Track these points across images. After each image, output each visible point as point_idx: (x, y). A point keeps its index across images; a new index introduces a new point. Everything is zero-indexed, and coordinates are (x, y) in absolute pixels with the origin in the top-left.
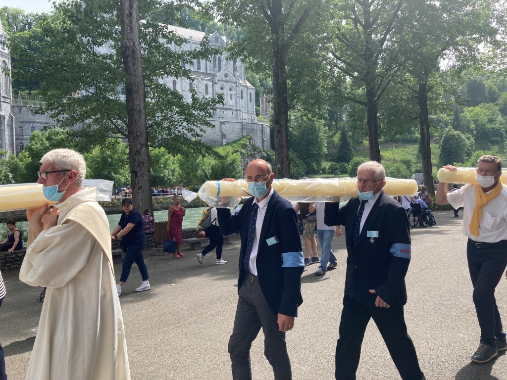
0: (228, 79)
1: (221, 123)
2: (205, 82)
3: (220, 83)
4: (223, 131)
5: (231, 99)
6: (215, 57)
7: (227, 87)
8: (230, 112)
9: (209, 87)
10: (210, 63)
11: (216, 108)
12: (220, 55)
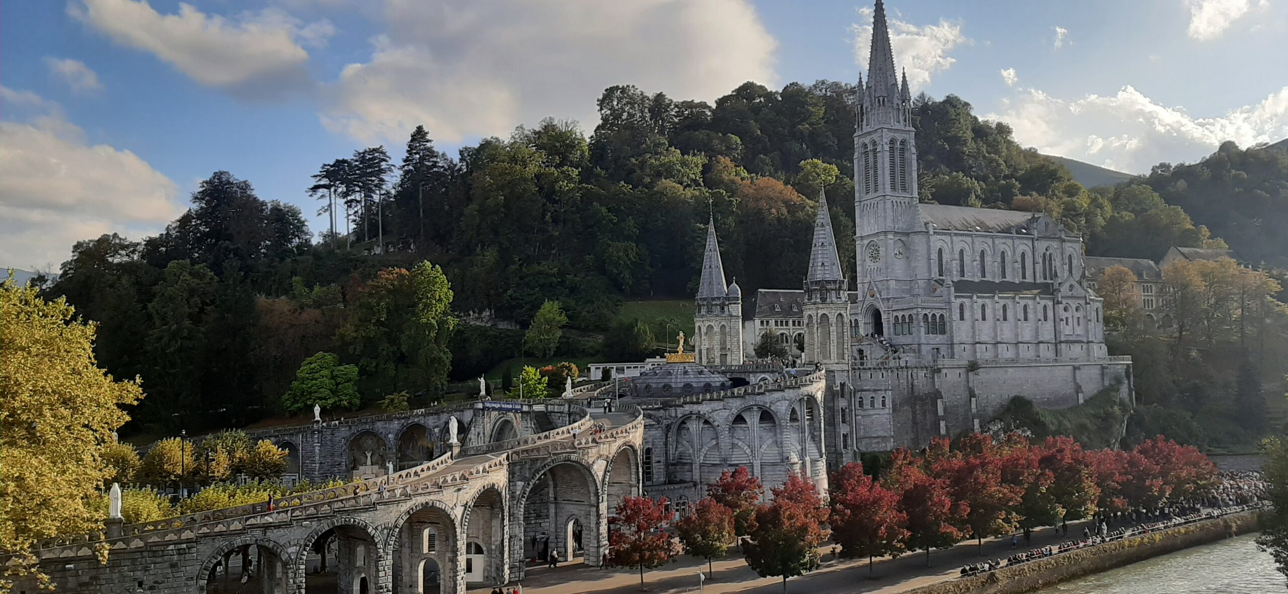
0: (1074, 293)
1: (1075, 368)
2: (1043, 302)
3: (1064, 302)
4: (1078, 381)
5: (1079, 324)
6: (1044, 254)
7: (1074, 307)
8: (1078, 346)
9: (1048, 308)
10: (1039, 267)
11: (1061, 342)
12: (1052, 251)
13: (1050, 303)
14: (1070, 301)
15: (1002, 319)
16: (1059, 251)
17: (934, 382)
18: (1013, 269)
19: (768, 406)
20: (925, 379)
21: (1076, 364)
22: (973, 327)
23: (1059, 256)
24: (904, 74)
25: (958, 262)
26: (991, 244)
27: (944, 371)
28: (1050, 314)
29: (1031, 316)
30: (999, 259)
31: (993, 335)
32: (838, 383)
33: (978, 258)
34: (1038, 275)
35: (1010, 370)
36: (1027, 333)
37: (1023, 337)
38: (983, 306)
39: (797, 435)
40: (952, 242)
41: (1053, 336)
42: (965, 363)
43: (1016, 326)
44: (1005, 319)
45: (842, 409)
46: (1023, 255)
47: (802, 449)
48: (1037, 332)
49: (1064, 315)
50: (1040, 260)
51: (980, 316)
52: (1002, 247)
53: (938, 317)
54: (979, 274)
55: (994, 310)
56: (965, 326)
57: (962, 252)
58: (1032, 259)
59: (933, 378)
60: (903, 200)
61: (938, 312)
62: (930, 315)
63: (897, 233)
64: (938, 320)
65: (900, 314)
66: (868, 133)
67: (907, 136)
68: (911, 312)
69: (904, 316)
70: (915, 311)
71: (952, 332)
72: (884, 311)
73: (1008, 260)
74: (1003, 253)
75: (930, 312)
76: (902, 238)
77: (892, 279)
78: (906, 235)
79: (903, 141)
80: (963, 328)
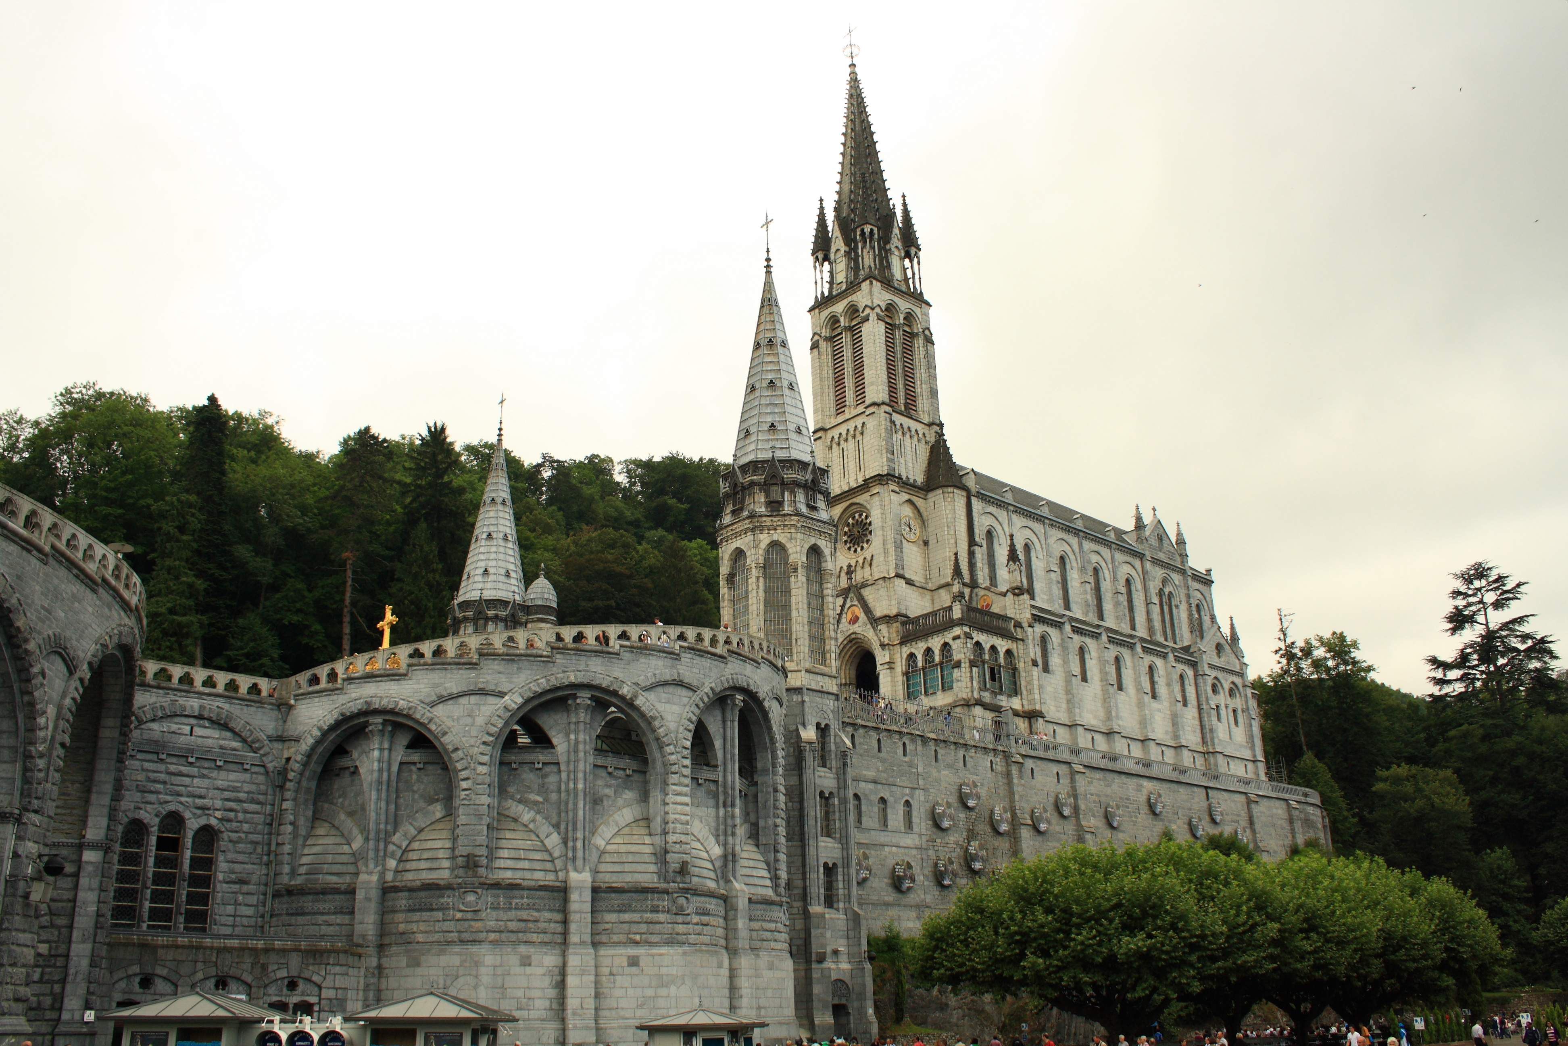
0: (1224, 660)
2: (1179, 669)
3: (1212, 674)
6: (1161, 593)
7: (1227, 686)
8: (1240, 766)
9: (1186, 682)
10: (1156, 610)
11: (1214, 752)
12: (1171, 589)
13: (1190, 673)
14: (1220, 675)
15: (1115, 686)
16: (1183, 592)
17: (1010, 783)
18: (1115, 606)
19: (625, 691)
20: (989, 774)
21: (1249, 791)
22: (1068, 692)
23: (1184, 599)
24: (905, 205)
25: (1022, 566)
26: (1076, 547)
27: (1027, 763)
28: (1191, 694)
29: (1162, 690)
30: (1091, 582)
31: (1101, 714)
32: (812, 720)
33: (1056, 568)
34: (1157, 625)
36: (1160, 727)
37: (1153, 731)
38: (1082, 651)
39: (712, 811)
40: (1011, 524)
41: (1199, 739)
42: (1064, 756)
43: (1140, 705)
44: (1120, 687)
45: (822, 794)
46: (1128, 582)
47: (725, 856)
48: (1174, 726)
50: (1156, 600)
51: (1077, 671)
52: (1095, 558)
53: (1002, 655)
54: (1061, 602)
55: (1102, 662)
56: (1054, 683)
57: (1027, 546)
58: (1142, 598)
59: (1008, 775)
60: (914, 425)
61: (1002, 645)
62: (987, 647)
63: (905, 484)
64: (1002, 661)
65: (919, 648)
66: (842, 295)
67: (918, 311)
68: (948, 637)
69: (929, 651)
70: (957, 631)
71: (1030, 692)
72: (883, 646)
73: (1106, 586)
74: (1096, 571)
75: (986, 640)
76: (914, 499)
77: (898, 576)
78: (921, 494)
79: (909, 317)
80: (1049, 689)
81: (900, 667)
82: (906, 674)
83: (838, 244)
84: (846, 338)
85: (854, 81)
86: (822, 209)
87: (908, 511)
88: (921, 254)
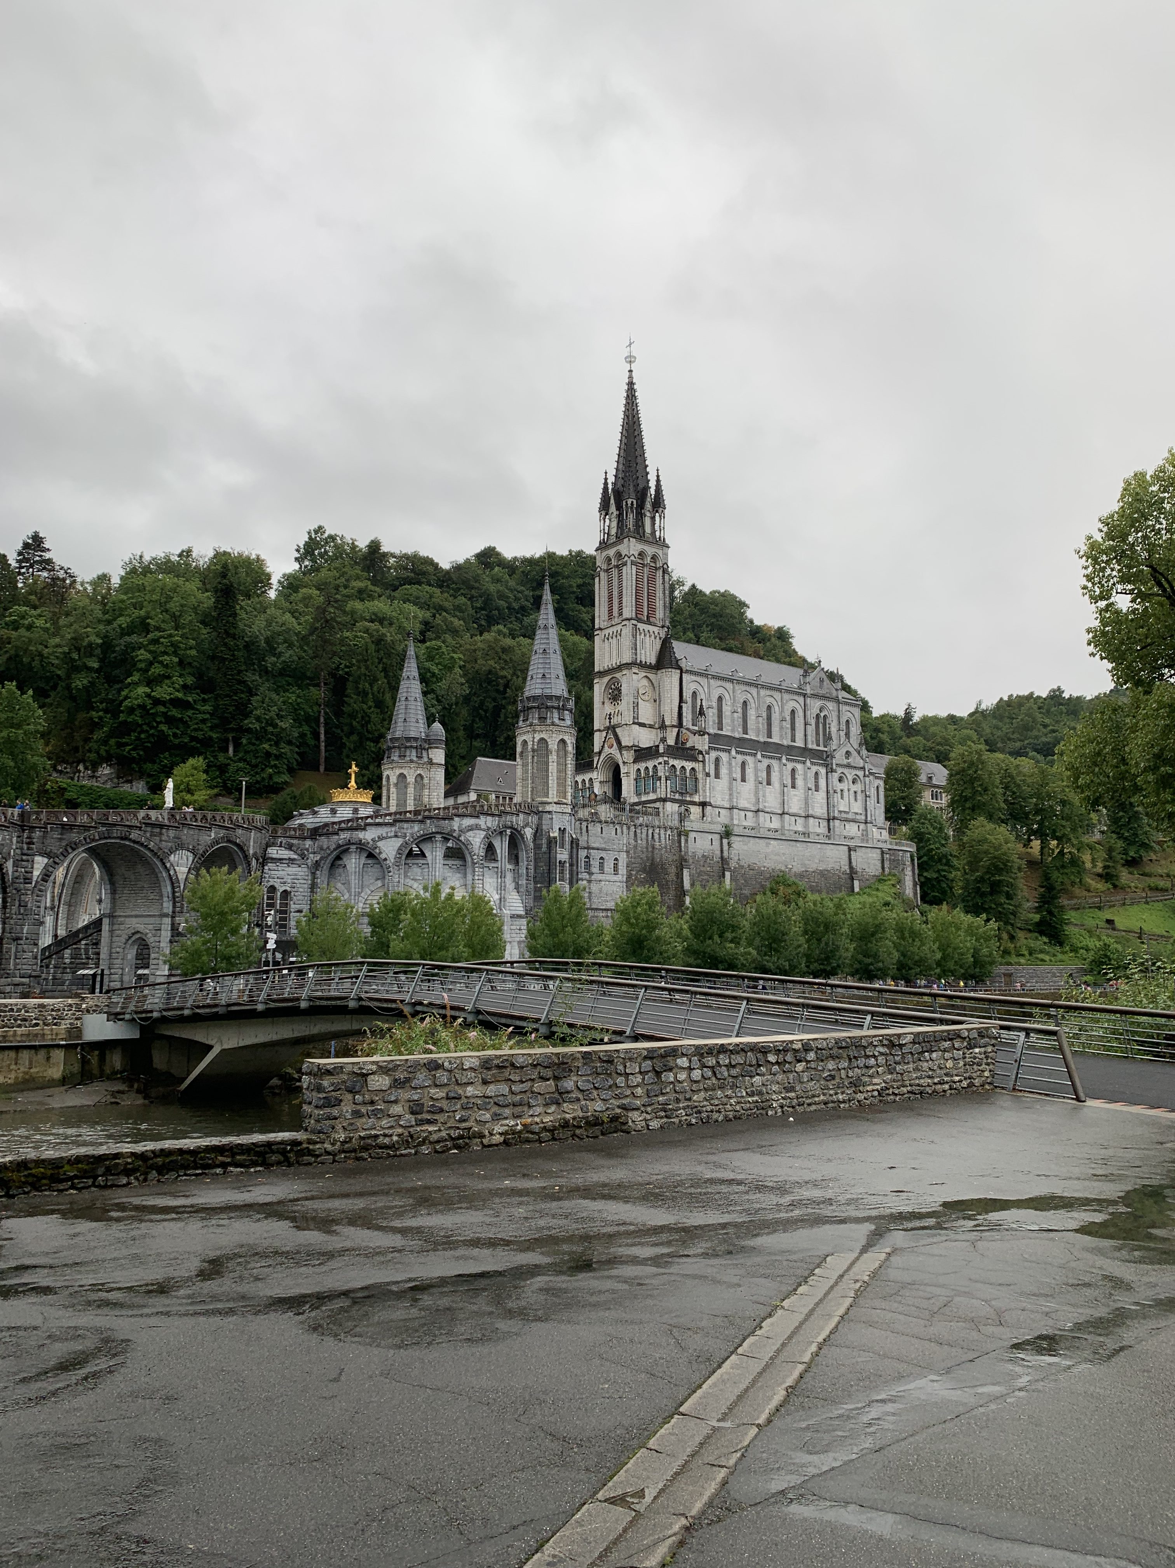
0: (851, 762)
1: (850, 850)
2: (814, 769)
3: (840, 770)
4: (854, 864)
5: (856, 800)
6: (818, 716)
7: (850, 778)
8: (855, 826)
9: (820, 776)
10: (811, 729)
11: (834, 818)
12: (826, 713)
13: (823, 771)
14: (846, 771)
15: (765, 783)
16: (835, 714)
17: (679, 846)
18: (781, 728)
20: (669, 842)
21: (852, 843)
22: (730, 789)
24: (658, 476)
25: (715, 711)
26: (755, 695)
27: (692, 835)
28: (822, 783)
29: (799, 783)
30: (764, 715)
31: (753, 800)
32: (556, 827)
33: (740, 710)
34: (809, 738)
35: (772, 842)
36: (795, 805)
37: (790, 807)
38: (743, 764)
39: (495, 879)
40: (709, 687)
41: (825, 811)
42: (719, 828)
43: (782, 792)
44: (769, 783)
45: (560, 862)
46: (793, 712)
47: (502, 897)
48: (807, 803)
49: (839, 786)
50: (813, 722)
51: (738, 776)
52: (769, 700)
53: (688, 771)
54: (740, 730)
55: (756, 770)
56: (721, 786)
57: (720, 699)
58: (802, 721)
59: (679, 842)
60: (651, 628)
61: (689, 765)
62: (678, 768)
63: (643, 666)
64: (688, 774)
65: (642, 766)
66: (614, 544)
67: (660, 552)
68: (656, 762)
69: (647, 768)
70: (661, 760)
71: (704, 791)
72: (624, 763)
73: (775, 717)
74: (769, 708)
75: (678, 763)
76: (649, 675)
77: (634, 723)
78: (654, 671)
79: (654, 558)
80: (718, 788)
81: (633, 776)
82: (636, 780)
83: (613, 508)
84: (615, 572)
85: (631, 384)
86: (606, 479)
87: (645, 682)
88: (666, 511)
